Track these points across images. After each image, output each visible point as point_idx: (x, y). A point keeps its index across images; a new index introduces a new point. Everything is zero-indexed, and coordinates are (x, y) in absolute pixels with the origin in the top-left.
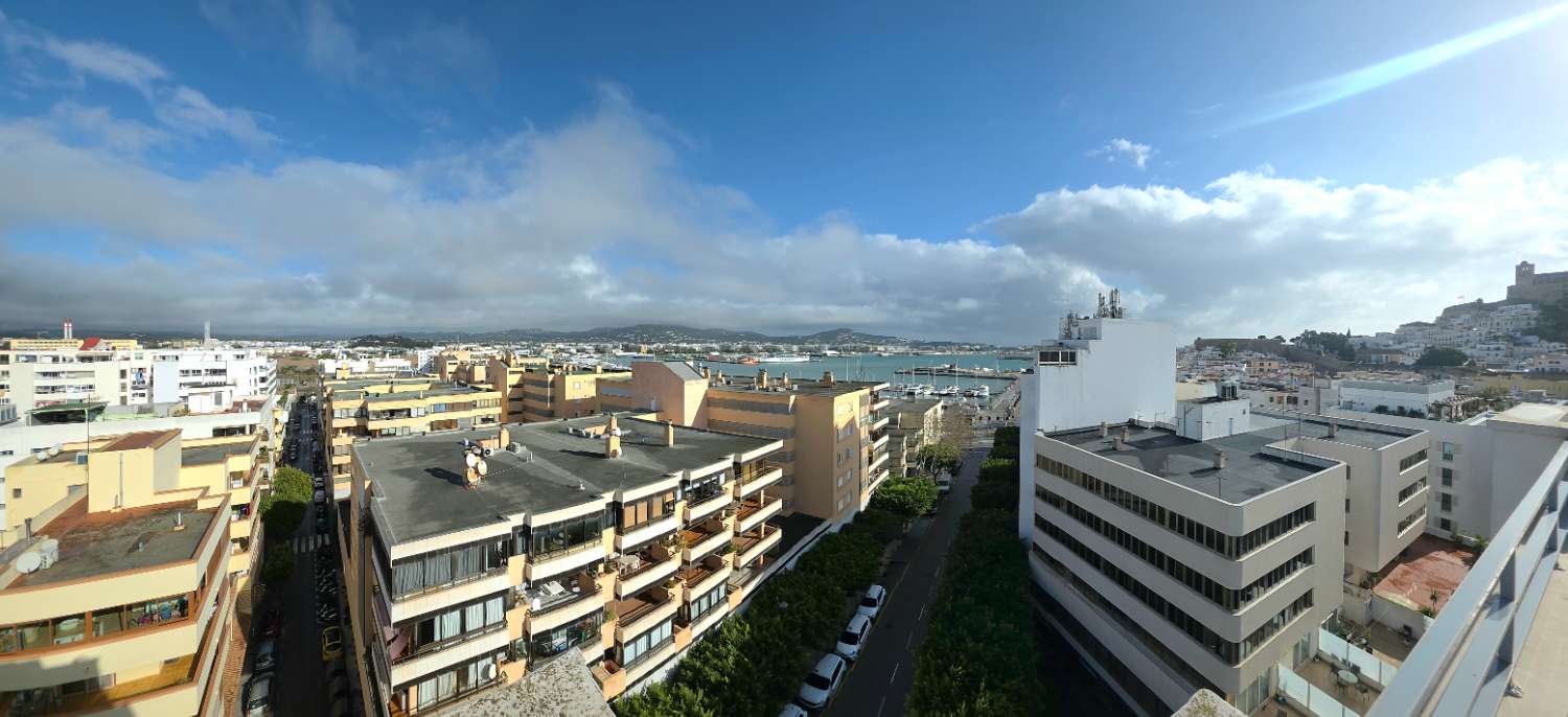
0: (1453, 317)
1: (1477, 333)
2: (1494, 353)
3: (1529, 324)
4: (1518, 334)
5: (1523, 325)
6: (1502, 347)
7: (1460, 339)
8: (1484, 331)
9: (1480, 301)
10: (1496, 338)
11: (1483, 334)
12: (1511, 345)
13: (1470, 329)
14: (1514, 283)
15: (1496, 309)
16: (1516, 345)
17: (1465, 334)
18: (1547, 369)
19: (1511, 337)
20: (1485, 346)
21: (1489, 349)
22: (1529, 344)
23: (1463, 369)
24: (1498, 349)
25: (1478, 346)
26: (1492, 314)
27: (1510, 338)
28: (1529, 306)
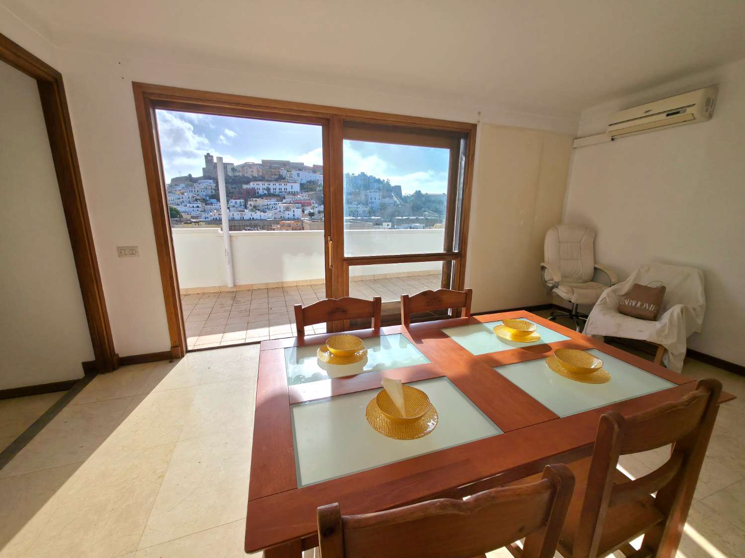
0: (176, 185)
1: (187, 197)
2: (196, 209)
3: (212, 192)
4: (208, 197)
5: (209, 192)
6: (200, 205)
7: (178, 200)
8: (191, 195)
9: (190, 175)
10: (196, 200)
11: (190, 197)
12: (204, 205)
13: (183, 194)
14: (205, 166)
15: (197, 182)
16: (206, 205)
17: (181, 196)
18: (218, 218)
19: (204, 199)
20: (191, 205)
21: (193, 207)
22: (212, 204)
23: (177, 221)
24: (198, 207)
25: (188, 205)
26: (195, 185)
27: (204, 201)
28: (211, 181)
